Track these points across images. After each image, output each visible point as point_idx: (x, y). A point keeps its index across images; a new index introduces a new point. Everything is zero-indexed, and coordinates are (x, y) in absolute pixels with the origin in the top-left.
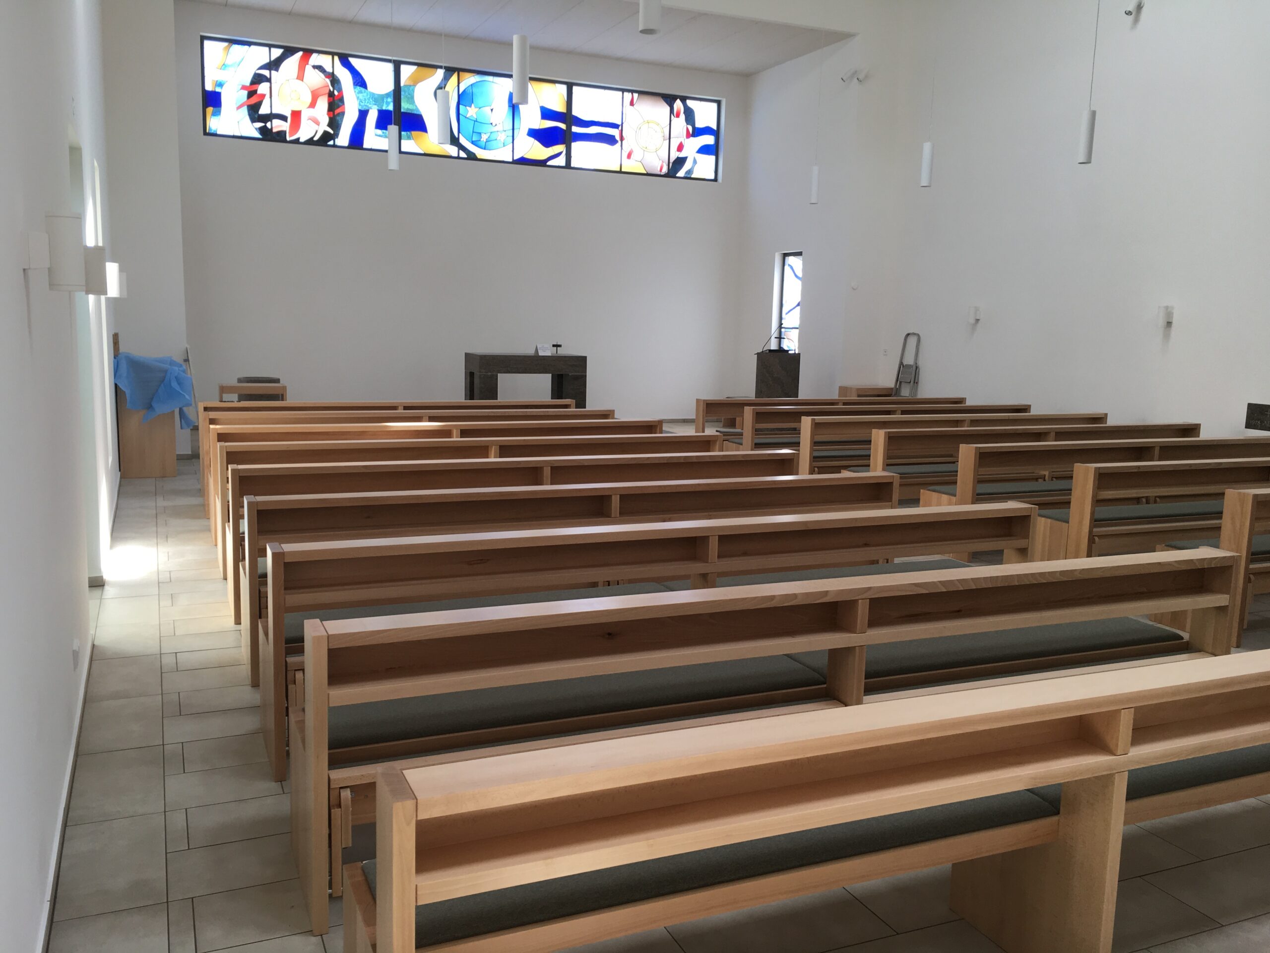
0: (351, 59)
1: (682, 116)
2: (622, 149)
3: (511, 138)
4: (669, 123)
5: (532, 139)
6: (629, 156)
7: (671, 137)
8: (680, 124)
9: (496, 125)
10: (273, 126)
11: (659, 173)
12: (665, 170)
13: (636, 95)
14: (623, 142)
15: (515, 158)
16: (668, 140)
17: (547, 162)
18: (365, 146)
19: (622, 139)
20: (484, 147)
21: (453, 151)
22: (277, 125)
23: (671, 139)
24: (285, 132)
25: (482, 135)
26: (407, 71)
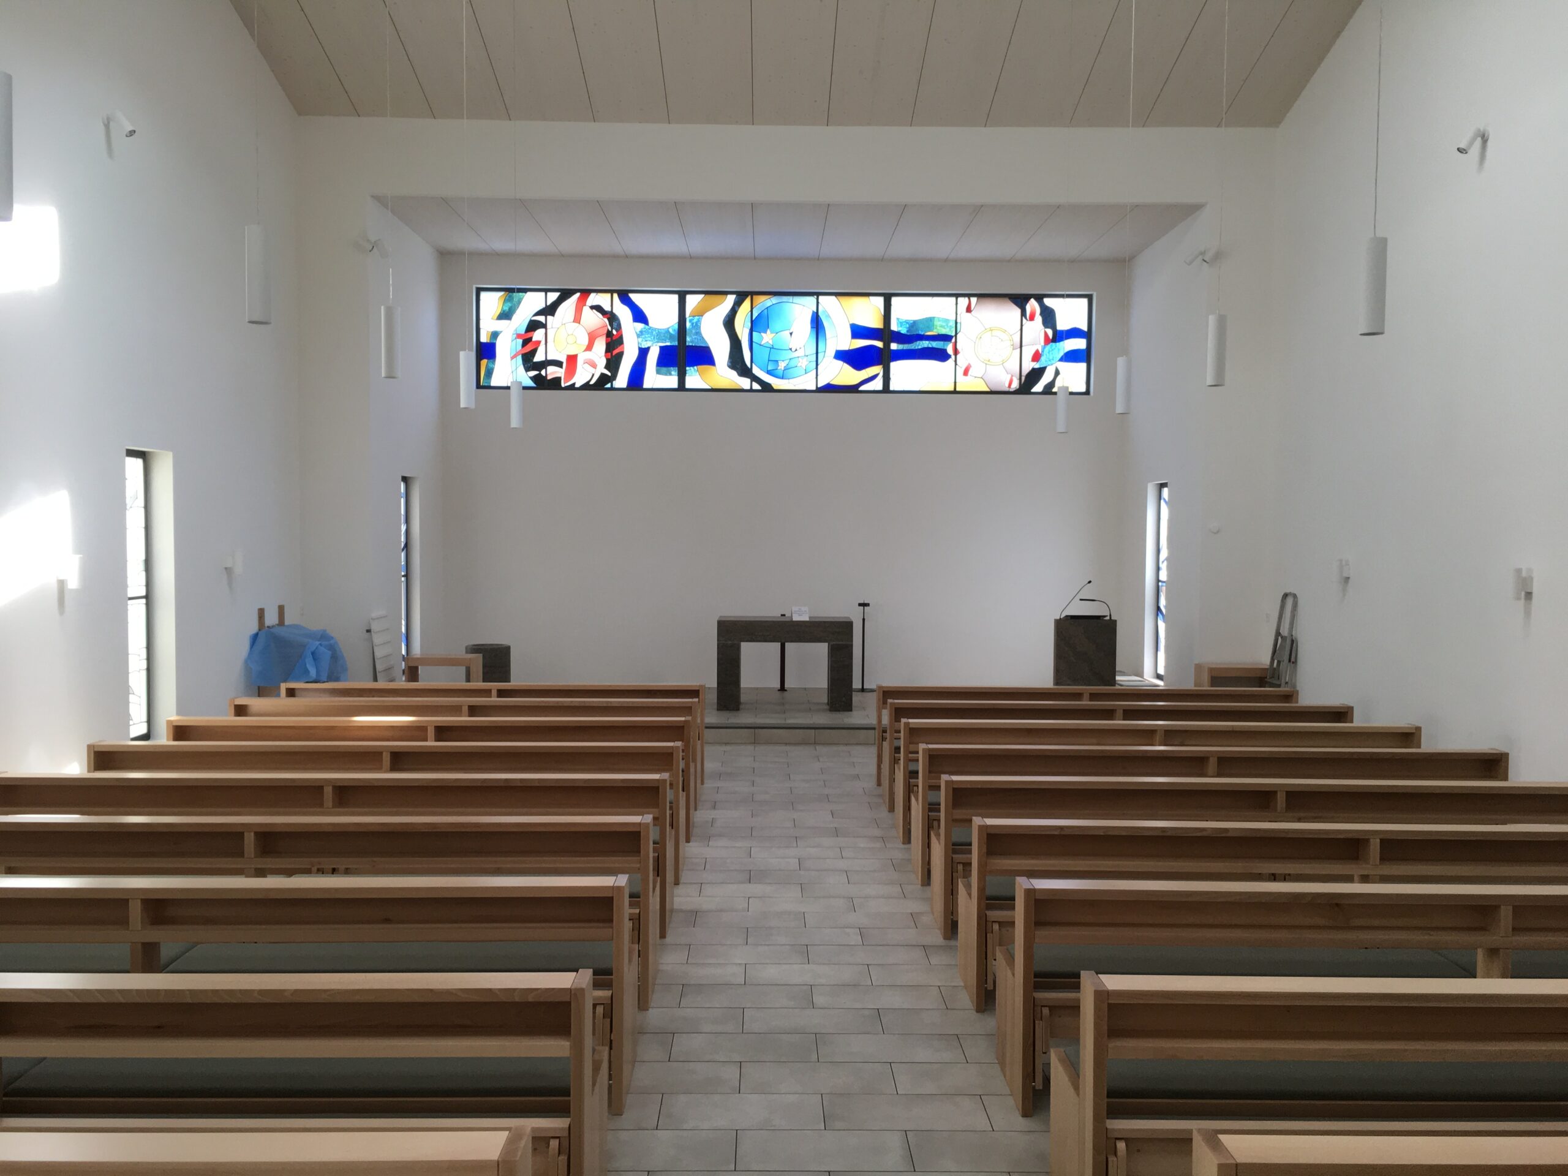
0: (632, 296)
1: (1039, 319)
2: (956, 364)
3: (815, 363)
4: (1019, 328)
5: (840, 363)
6: (966, 373)
7: (1023, 344)
8: (1036, 329)
9: (796, 350)
10: (548, 373)
11: (1007, 389)
12: (1015, 385)
13: (974, 300)
14: (958, 356)
15: (819, 386)
16: (1019, 350)
17: (859, 387)
18: (645, 386)
19: (956, 352)
20: (782, 376)
21: (745, 383)
22: (552, 372)
23: (1023, 348)
24: (559, 378)
25: (780, 364)
26: (692, 301)
